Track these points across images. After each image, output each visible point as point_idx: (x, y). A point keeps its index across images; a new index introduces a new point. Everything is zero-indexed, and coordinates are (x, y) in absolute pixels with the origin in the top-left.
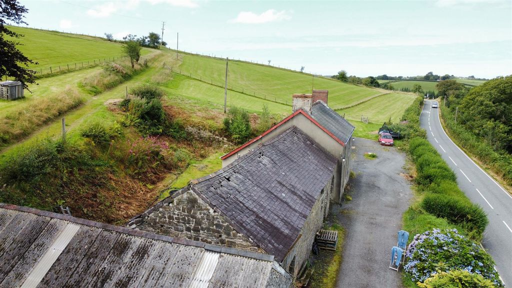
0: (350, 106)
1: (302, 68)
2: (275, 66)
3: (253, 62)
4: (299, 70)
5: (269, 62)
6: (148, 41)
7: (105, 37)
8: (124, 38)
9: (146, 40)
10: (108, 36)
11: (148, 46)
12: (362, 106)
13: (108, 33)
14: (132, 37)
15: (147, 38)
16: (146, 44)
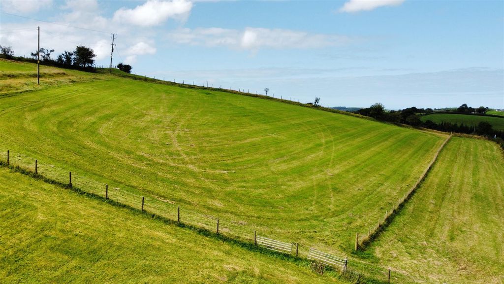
1: (317, 101)
2: (274, 97)
3: (241, 91)
5: (267, 91)
6: (75, 59)
8: (32, 54)
9: (72, 57)
10: (4, 50)
11: (76, 67)
14: (46, 53)
15: (72, 55)
16: (72, 64)
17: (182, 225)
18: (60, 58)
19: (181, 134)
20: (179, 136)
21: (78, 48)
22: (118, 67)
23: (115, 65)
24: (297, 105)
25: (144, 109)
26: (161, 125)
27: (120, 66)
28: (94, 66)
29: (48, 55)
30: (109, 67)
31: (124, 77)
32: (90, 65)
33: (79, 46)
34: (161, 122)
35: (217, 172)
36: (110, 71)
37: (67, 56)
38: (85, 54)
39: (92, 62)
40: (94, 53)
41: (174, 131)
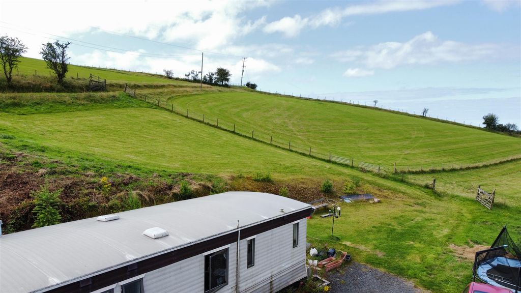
0: (480, 164)
1: (425, 111)
2: (383, 108)
4: (420, 113)
6: (216, 78)
7: (164, 74)
8: (186, 75)
9: (214, 77)
10: (167, 73)
11: (216, 84)
12: (510, 166)
13: (168, 69)
14: (195, 74)
15: (214, 75)
16: (213, 82)
17: (292, 151)
18: (205, 78)
19: (296, 122)
20: (293, 123)
21: (218, 69)
22: (246, 85)
23: (244, 83)
24: (405, 115)
25: (270, 108)
26: (281, 117)
27: (248, 85)
28: (229, 83)
29: (197, 75)
30: (239, 85)
31: (252, 91)
32: (226, 82)
33: (219, 67)
34: (281, 115)
35: (317, 141)
36: (241, 87)
37: (210, 76)
38: (223, 74)
39: (228, 80)
40: (230, 73)
41: (290, 120)
